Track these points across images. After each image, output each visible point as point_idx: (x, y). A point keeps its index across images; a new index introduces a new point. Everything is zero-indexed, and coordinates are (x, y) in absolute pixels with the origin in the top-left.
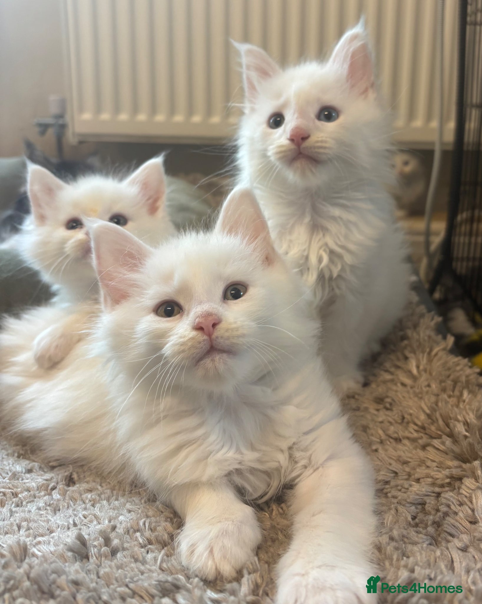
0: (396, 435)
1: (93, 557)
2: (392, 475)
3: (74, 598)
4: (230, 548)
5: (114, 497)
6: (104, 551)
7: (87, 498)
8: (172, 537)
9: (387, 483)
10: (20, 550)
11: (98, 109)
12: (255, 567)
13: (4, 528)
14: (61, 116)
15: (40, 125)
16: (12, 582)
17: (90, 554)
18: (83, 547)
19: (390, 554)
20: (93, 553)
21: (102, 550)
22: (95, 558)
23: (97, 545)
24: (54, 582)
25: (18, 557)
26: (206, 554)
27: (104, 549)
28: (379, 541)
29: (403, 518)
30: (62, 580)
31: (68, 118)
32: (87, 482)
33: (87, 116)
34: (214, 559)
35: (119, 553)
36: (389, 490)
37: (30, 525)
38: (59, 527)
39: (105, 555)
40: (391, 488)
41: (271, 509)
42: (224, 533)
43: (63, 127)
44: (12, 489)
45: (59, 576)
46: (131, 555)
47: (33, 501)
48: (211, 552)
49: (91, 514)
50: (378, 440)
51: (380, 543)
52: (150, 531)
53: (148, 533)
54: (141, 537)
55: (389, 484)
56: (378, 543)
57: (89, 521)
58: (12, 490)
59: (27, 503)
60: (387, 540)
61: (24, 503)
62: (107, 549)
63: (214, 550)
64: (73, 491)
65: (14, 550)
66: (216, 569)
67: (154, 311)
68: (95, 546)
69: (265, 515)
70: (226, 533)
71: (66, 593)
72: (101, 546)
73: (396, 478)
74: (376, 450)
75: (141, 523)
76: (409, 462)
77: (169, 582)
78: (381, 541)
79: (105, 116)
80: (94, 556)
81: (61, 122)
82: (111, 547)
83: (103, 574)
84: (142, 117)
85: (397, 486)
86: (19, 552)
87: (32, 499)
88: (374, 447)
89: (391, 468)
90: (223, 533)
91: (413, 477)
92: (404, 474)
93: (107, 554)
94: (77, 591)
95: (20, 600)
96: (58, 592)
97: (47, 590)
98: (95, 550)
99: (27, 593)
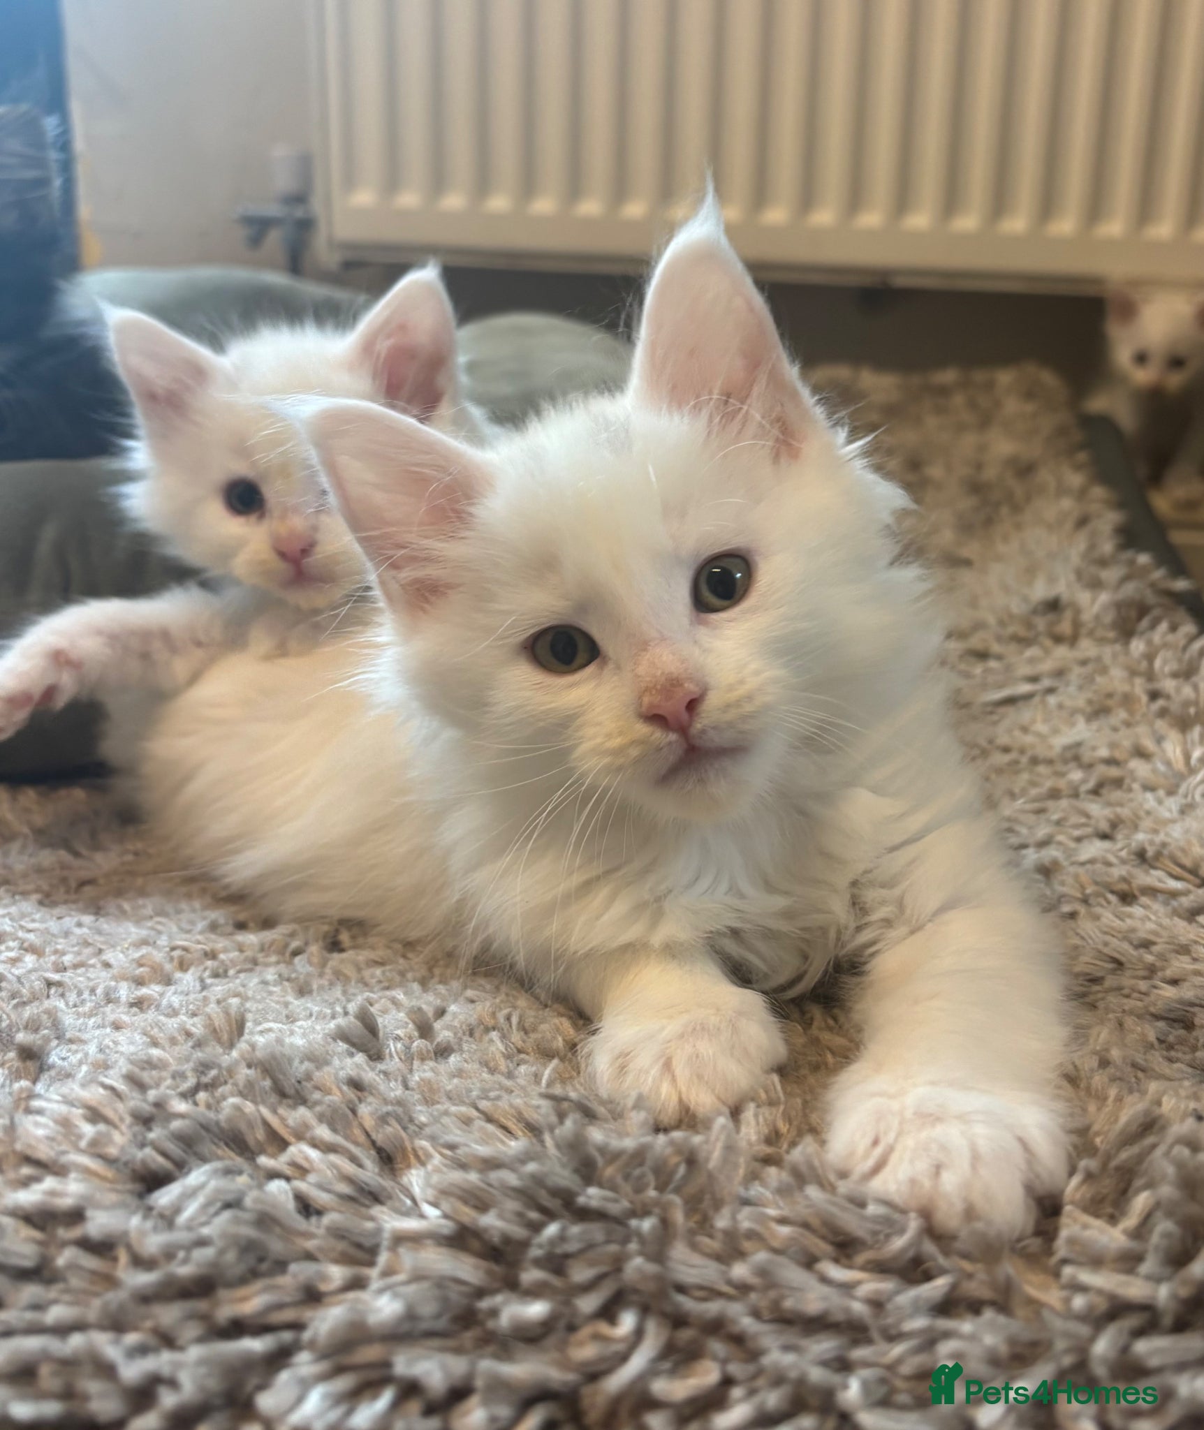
0: (1124, 887)
1: (394, 1057)
2: (1110, 966)
3: (354, 1112)
4: (712, 1058)
5: (436, 979)
6: (417, 1047)
7: (373, 976)
8: (572, 1047)
9: (1095, 980)
10: (230, 1025)
11: (392, 182)
12: (773, 1095)
13: (187, 1006)
14: (299, 198)
15: (249, 221)
16: (213, 1073)
17: (388, 1051)
18: (371, 1036)
19: (1100, 1088)
20: (393, 1049)
21: (415, 1044)
22: (397, 1060)
23: (402, 1035)
24: (309, 1077)
25: (225, 1037)
26: (655, 1071)
27: (418, 1044)
28: (1073, 1063)
29: (1135, 1035)
30: (324, 1075)
31: (317, 206)
32: (373, 948)
33: (364, 198)
34: (674, 1080)
35: (453, 1055)
36: (1100, 995)
37: (248, 1005)
38: (311, 1015)
39: (423, 1054)
40: (1106, 992)
41: (808, 1016)
42: (699, 1030)
43: (305, 226)
44: (205, 944)
45: (318, 1068)
46: (482, 1061)
47: (251, 970)
48: (668, 1066)
49: (385, 997)
50: (1079, 895)
51: (1075, 1067)
52: (522, 1033)
53: (516, 1037)
54: (502, 1041)
55: (1102, 984)
56: (1071, 1067)
57: (380, 1011)
58: (204, 947)
59: (240, 972)
60: (1094, 1062)
61: (231, 972)
62: (426, 1044)
63: (674, 1063)
64: (342, 961)
65: (217, 1024)
66: (680, 1101)
67: (525, 648)
68: (398, 1038)
69: (794, 1026)
70: (703, 1029)
71: (335, 1098)
72: (410, 1038)
73: (1119, 972)
74: (1073, 915)
75: (501, 1016)
76: (1154, 943)
77: (571, 1101)
78: (1078, 1063)
79: (409, 199)
80: (396, 1057)
81: (299, 213)
82: (435, 1043)
83: (418, 1083)
84: (499, 203)
85: (1120, 989)
86: (228, 1028)
87: (249, 966)
88: (1066, 908)
89: (1106, 950)
90: (694, 1029)
91: (1160, 974)
92: (1140, 967)
93: (426, 1055)
94: (360, 1100)
95: (233, 1100)
96: (317, 1096)
97: (291, 1091)
98: (399, 1045)
99: (247, 1091)
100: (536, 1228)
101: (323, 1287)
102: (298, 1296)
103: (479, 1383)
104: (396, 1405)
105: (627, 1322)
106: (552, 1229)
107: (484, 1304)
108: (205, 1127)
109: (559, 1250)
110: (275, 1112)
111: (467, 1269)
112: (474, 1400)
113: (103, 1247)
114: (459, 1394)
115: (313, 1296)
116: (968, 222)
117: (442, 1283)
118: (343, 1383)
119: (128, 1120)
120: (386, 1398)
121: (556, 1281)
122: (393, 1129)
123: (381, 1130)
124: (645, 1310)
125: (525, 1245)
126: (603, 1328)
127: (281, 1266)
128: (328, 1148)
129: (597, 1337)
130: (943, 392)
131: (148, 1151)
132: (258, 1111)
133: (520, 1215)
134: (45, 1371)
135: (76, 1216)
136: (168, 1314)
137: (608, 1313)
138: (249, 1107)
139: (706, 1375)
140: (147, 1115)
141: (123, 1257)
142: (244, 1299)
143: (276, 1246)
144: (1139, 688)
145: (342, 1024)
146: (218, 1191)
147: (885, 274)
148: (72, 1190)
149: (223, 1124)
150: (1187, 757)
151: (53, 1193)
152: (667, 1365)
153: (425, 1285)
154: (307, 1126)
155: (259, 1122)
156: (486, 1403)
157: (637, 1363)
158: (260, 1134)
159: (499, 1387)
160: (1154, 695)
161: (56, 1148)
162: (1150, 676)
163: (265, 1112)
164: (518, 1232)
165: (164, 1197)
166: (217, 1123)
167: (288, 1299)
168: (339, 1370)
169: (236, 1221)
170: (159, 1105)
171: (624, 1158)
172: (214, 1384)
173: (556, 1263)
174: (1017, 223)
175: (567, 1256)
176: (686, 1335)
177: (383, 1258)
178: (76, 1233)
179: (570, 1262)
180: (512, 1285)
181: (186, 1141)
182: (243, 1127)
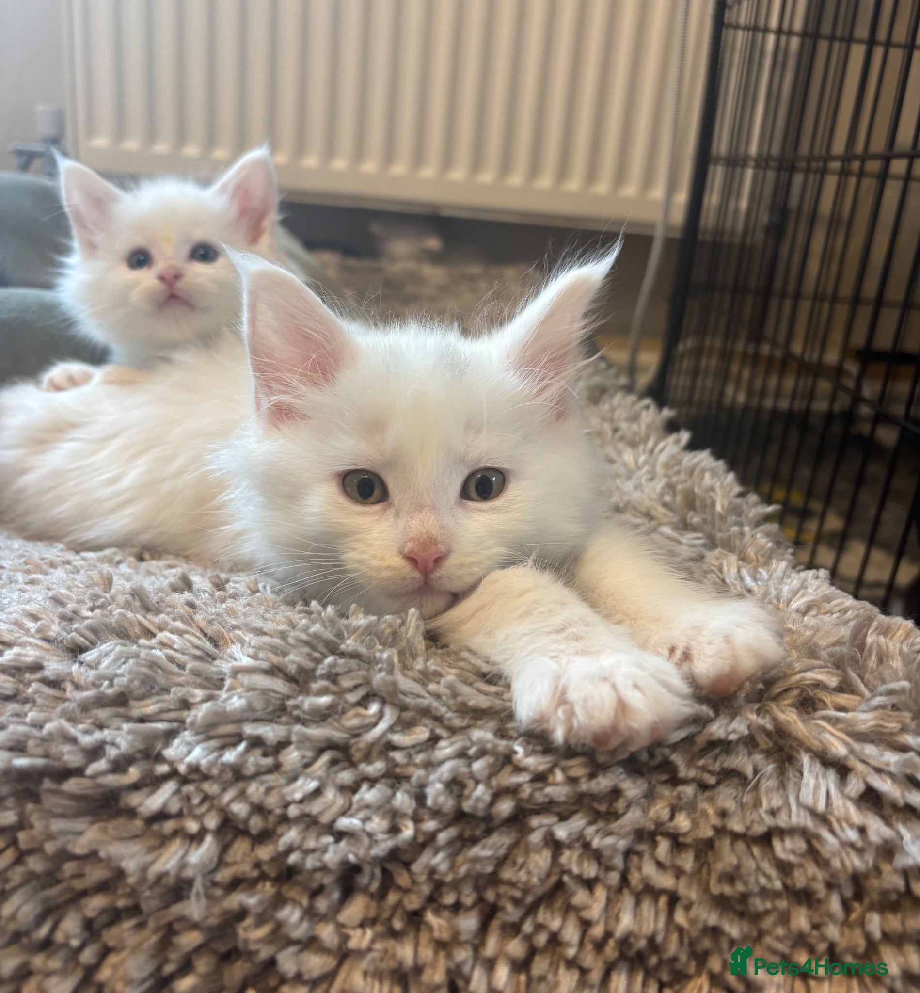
3: (192, 618)
6: (219, 595)
10: (104, 581)
11: (120, 134)
15: (20, 152)
16: (102, 600)
17: (200, 598)
20: (203, 597)
21: (217, 594)
23: (208, 589)
24: (162, 601)
25: (103, 586)
27: (219, 593)
33: (101, 142)
35: (241, 599)
39: (222, 599)
45: (168, 596)
46: (258, 602)
57: (192, 577)
62: (223, 593)
65: (95, 580)
67: (339, 476)
68: (205, 591)
71: (180, 611)
72: (212, 591)
75: (260, 586)
82: (229, 593)
83: (225, 609)
84: (191, 151)
86: (102, 583)
93: (224, 599)
94: (195, 614)
95: (119, 611)
96: (169, 609)
97: (153, 608)
98: (207, 595)
99: (127, 605)
100: (318, 661)
101: (191, 700)
102: (178, 706)
103: (294, 738)
104: (247, 751)
105: (374, 708)
106: (330, 659)
107: (291, 703)
108: (105, 625)
109: (334, 671)
110: (145, 617)
111: (279, 685)
112: (292, 747)
113: (55, 683)
114: (283, 744)
115: (186, 705)
116: (487, 177)
117: (265, 692)
118: (213, 743)
119: (57, 620)
120: (242, 747)
121: (333, 688)
122: (217, 626)
123: (210, 628)
124: (384, 702)
125: (314, 670)
126: (362, 711)
127: (166, 690)
128: (180, 633)
129: (357, 715)
130: (473, 279)
131: (74, 634)
132: (135, 616)
133: (309, 655)
134: (31, 743)
135: (37, 667)
136: (102, 714)
137: (364, 702)
138: (130, 615)
139: (421, 734)
140: (70, 617)
141: (69, 687)
142: (148, 706)
143: (161, 680)
144: (607, 427)
145: (173, 581)
146: (121, 652)
147: (435, 206)
148: (31, 655)
149: (114, 624)
150: (636, 462)
151: (19, 655)
152: (398, 728)
153: (257, 693)
154: (167, 624)
155: (136, 622)
156: (298, 748)
157: (382, 726)
158: (137, 630)
159: (304, 740)
160: (615, 430)
161: (15, 635)
162: (612, 421)
163: (140, 617)
164: (309, 665)
165: (89, 656)
166: (110, 624)
167: (172, 707)
168: (210, 738)
169: (138, 664)
170: (75, 612)
171: (361, 629)
172: (139, 745)
173: (333, 677)
174: (516, 180)
175: (337, 675)
176: (408, 715)
177: (228, 682)
178: (38, 676)
179: (340, 677)
180: (307, 692)
181: (94, 631)
182: (127, 625)
